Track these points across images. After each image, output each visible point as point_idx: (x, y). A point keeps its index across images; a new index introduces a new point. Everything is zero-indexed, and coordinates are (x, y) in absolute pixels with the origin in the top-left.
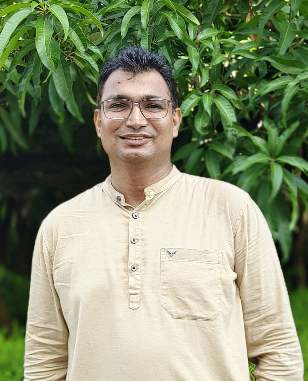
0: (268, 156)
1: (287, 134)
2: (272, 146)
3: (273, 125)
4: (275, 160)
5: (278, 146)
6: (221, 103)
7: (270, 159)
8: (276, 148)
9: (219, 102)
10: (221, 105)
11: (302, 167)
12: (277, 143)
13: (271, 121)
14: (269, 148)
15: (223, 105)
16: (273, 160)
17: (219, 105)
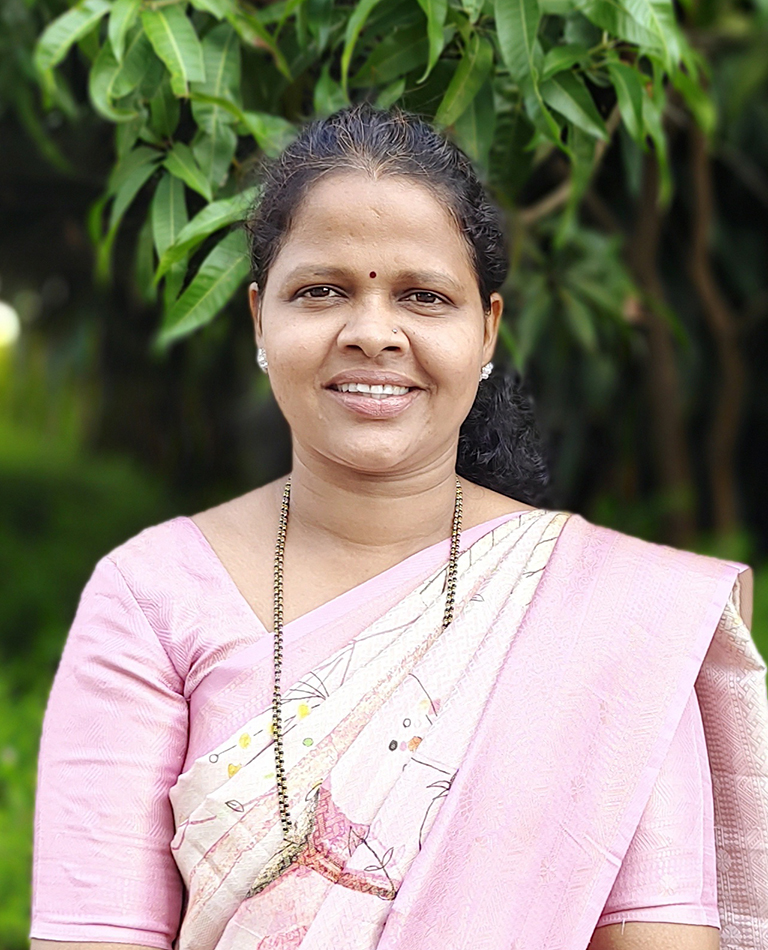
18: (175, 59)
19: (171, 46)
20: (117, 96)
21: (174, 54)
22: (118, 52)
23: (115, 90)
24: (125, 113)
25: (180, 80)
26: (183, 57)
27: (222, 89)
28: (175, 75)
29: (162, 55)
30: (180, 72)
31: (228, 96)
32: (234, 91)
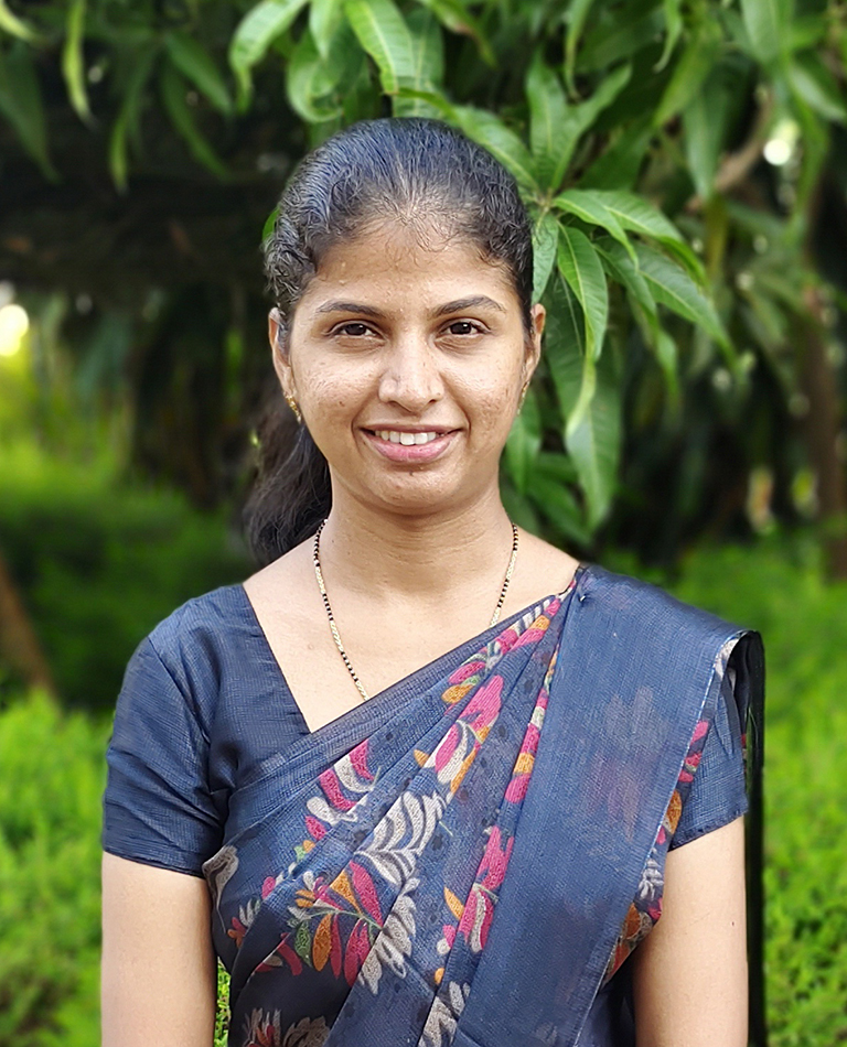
1: (588, 113)
12: (558, 148)
14: (533, 163)
16: (545, 205)
18: (382, 53)
19: (376, 38)
20: (317, 95)
21: (380, 46)
22: (323, 46)
23: (316, 88)
24: (324, 113)
25: (389, 76)
26: (391, 50)
27: (423, 81)
28: (384, 70)
29: (369, 49)
30: (388, 66)
31: (430, 88)
32: (436, 83)
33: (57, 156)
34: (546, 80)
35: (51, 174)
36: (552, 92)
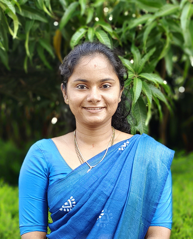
0: (133, 73)
1: (147, 57)
2: (136, 66)
3: (138, 50)
4: (138, 76)
5: (140, 66)
6: (101, 35)
7: (135, 75)
8: (139, 68)
9: (100, 35)
10: (101, 36)
11: (156, 81)
12: (140, 64)
13: (136, 48)
14: (134, 67)
15: (102, 37)
16: (136, 76)
17: (99, 36)
33: (10, 64)
34: (136, 50)
35: (9, 68)
36: (137, 52)
